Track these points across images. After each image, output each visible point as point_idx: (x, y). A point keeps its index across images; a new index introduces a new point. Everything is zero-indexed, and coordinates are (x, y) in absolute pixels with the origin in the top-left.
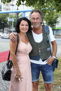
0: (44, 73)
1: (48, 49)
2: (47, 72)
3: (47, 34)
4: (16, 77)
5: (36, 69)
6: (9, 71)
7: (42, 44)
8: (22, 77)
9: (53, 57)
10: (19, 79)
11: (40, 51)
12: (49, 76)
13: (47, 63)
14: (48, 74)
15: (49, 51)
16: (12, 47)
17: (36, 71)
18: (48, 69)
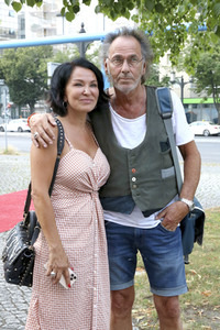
0: (152, 258)
1: (167, 173)
2: (160, 256)
3: (163, 118)
4: (49, 275)
5: (120, 245)
6: (27, 251)
7: (144, 154)
8: (71, 272)
9: (184, 200)
10: (62, 282)
11: (134, 179)
12: (170, 270)
13: (159, 221)
14: (163, 265)
15: (168, 179)
16: (38, 165)
17: (121, 251)
18: (164, 244)
